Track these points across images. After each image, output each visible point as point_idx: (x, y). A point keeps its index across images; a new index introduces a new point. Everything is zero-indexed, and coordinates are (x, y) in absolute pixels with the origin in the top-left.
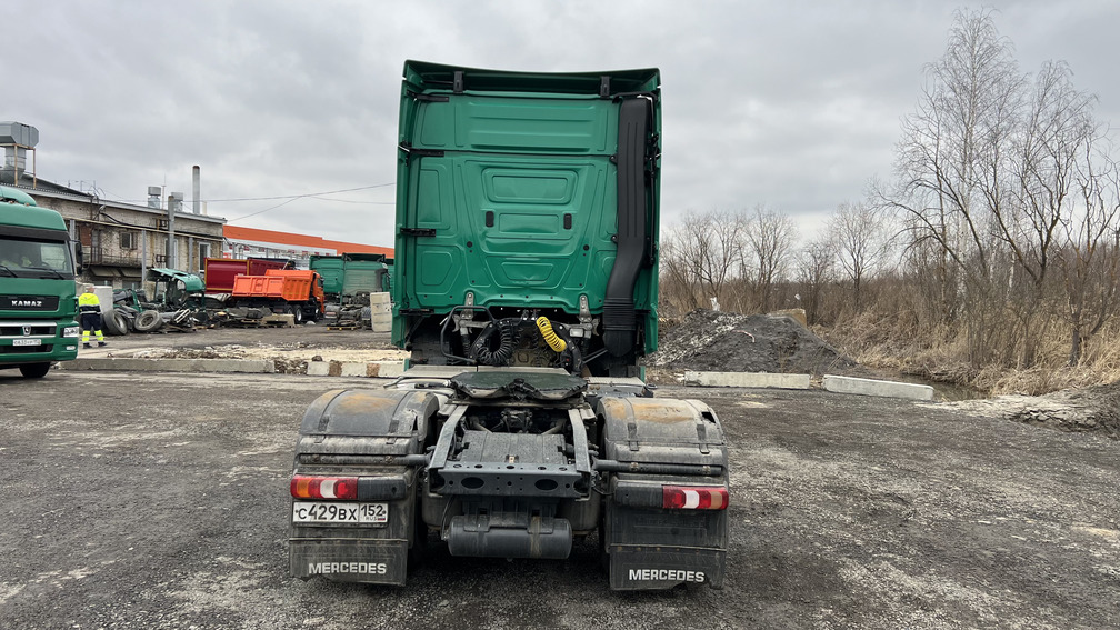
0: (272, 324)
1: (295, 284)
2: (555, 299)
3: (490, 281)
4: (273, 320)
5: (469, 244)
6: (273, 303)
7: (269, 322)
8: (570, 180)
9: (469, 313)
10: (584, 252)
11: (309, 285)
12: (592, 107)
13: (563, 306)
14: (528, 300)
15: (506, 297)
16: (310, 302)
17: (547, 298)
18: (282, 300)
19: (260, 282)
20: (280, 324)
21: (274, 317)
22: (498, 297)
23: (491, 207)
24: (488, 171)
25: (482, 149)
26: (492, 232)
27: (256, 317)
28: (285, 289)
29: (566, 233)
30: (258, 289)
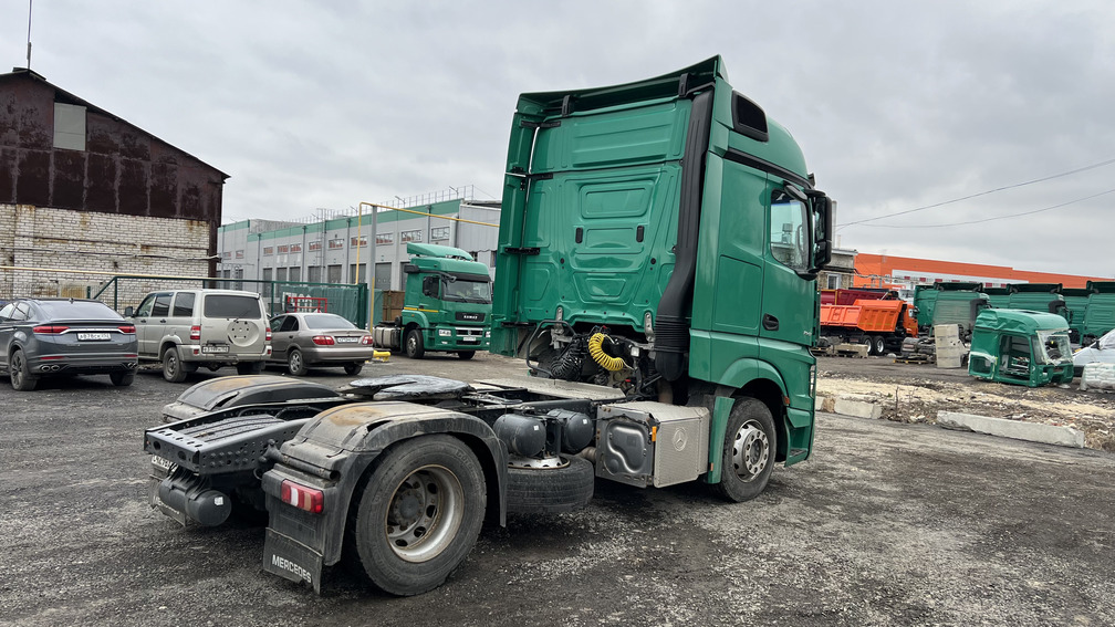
0: (842, 353)
1: (877, 314)
2: (627, 316)
3: (577, 298)
4: (844, 349)
5: (562, 261)
6: (848, 333)
7: (840, 352)
8: (648, 190)
9: (560, 328)
10: (651, 265)
11: (896, 316)
12: (673, 108)
13: (633, 324)
14: (604, 316)
15: (589, 313)
16: (896, 333)
17: (619, 315)
18: (859, 330)
19: (838, 311)
20: (850, 354)
21: (846, 346)
22: (582, 313)
23: (582, 223)
24: (586, 189)
25: (583, 167)
26: (581, 248)
27: (822, 345)
28: (862, 318)
29: (637, 246)
30: (836, 318)
